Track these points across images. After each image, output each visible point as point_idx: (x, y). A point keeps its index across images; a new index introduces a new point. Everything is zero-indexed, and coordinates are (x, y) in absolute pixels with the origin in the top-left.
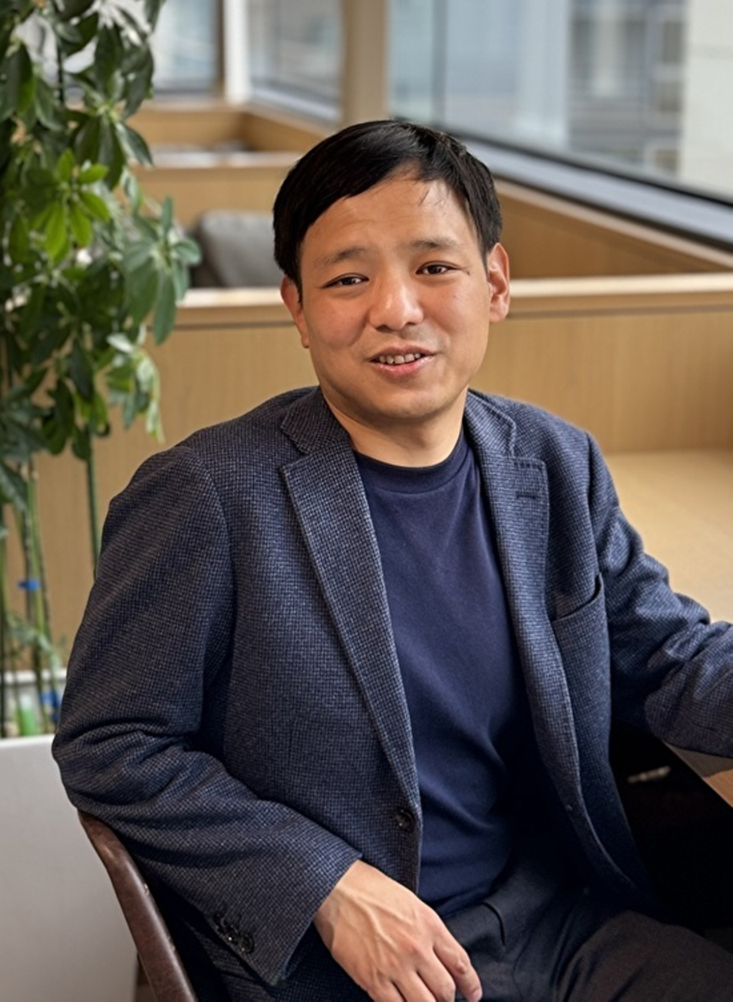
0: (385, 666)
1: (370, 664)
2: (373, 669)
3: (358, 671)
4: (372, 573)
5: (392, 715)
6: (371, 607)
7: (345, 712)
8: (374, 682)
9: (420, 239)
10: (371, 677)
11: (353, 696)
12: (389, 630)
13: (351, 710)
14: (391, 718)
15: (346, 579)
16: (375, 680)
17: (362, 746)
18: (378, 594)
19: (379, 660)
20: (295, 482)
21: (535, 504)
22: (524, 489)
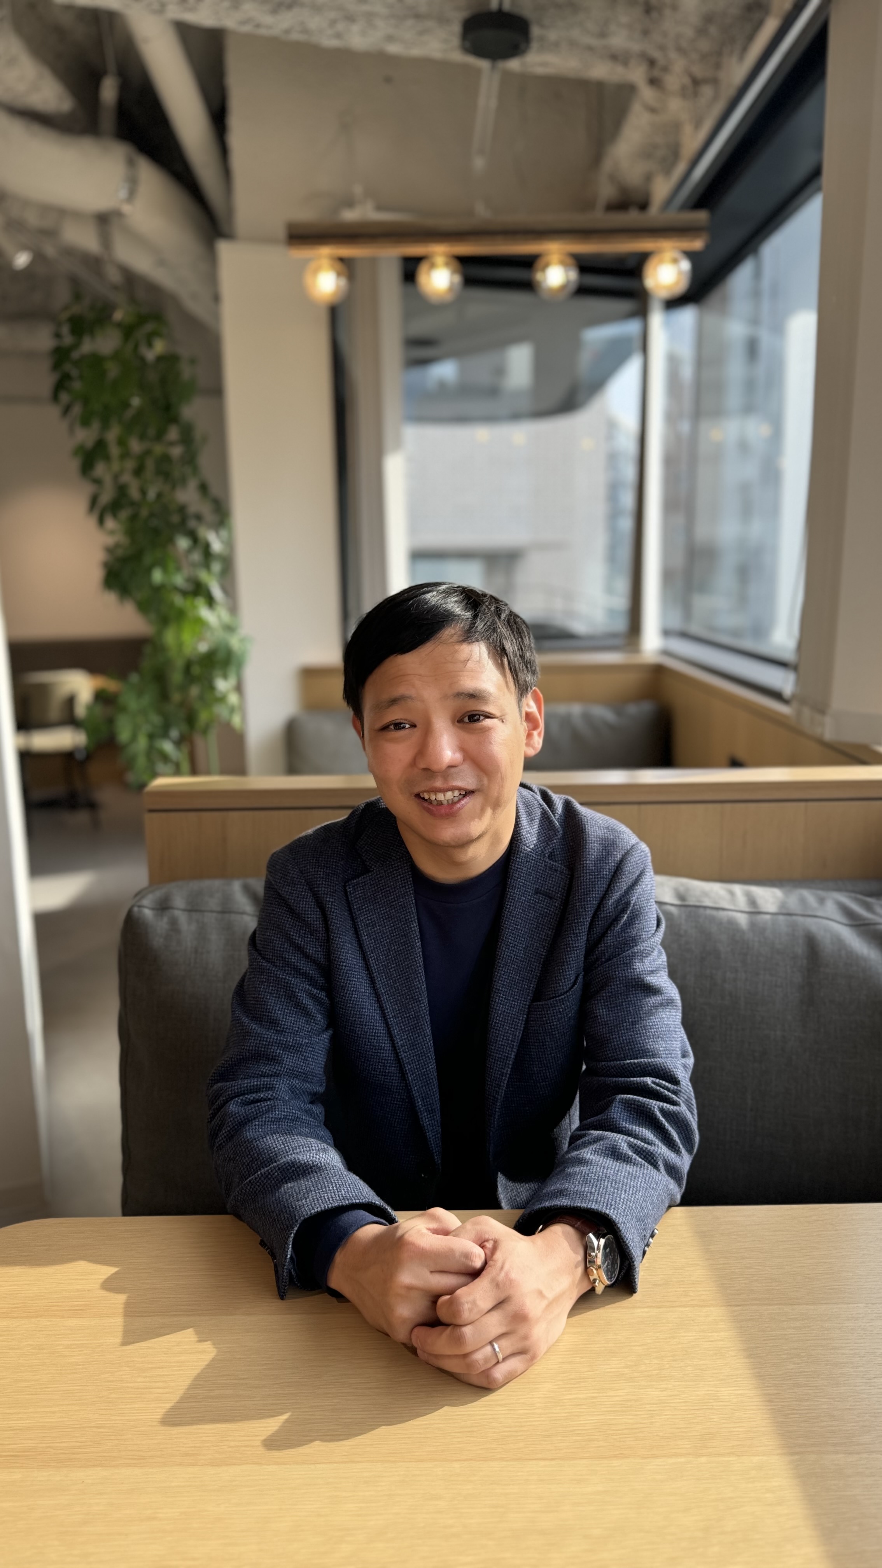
0: (422, 1045)
1: (409, 1044)
2: (412, 1048)
3: (399, 1049)
4: (414, 971)
5: (425, 1086)
6: (412, 998)
7: (387, 1079)
8: (412, 1058)
9: (461, 691)
10: (410, 1054)
11: (395, 1067)
12: (426, 1017)
13: (392, 1078)
14: (424, 1088)
15: (393, 974)
16: (413, 1057)
17: (399, 1107)
18: (418, 988)
19: (417, 1041)
20: (356, 895)
21: (549, 903)
22: (544, 888)
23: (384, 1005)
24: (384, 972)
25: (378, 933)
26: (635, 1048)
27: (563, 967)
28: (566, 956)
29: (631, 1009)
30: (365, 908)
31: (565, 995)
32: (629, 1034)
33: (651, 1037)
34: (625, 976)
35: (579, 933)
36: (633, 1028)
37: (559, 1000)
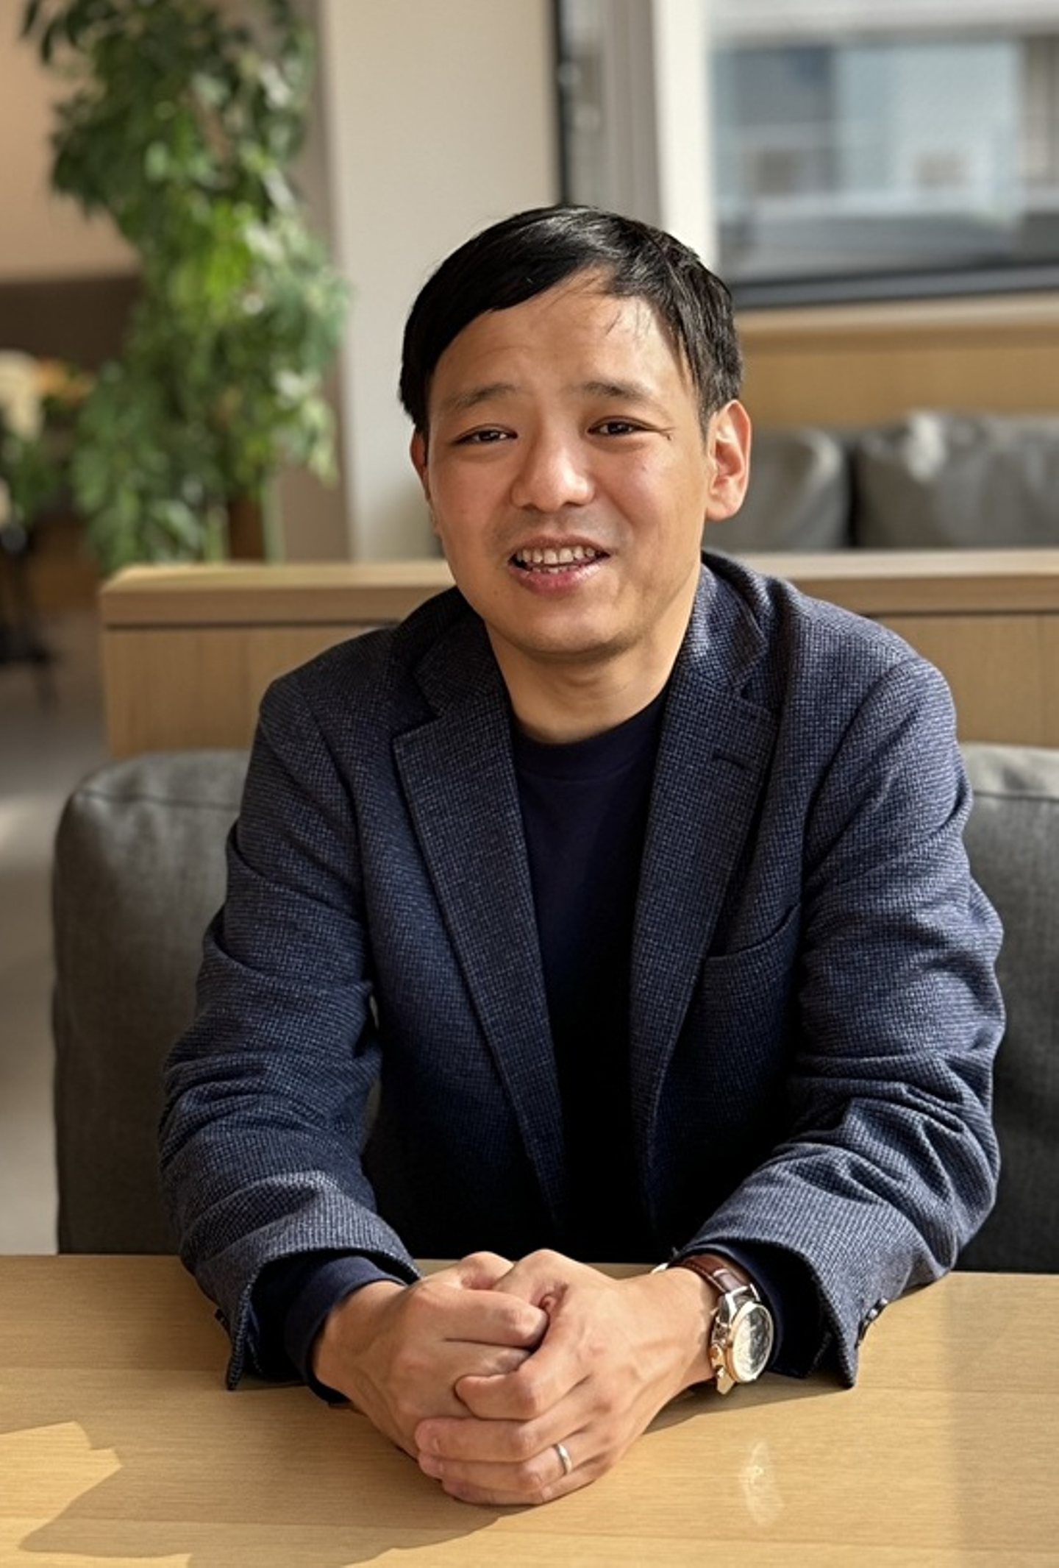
1: (507, 1021)
2: (512, 1028)
5: (535, 1094)
6: (511, 942)
8: (512, 1046)
10: (508, 1039)
13: (478, 1080)
14: (533, 1097)
15: (477, 900)
16: (514, 1043)
17: (492, 1130)
18: (521, 924)
19: (520, 1016)
20: (411, 760)
21: (739, 777)
22: (731, 749)
23: (462, 953)
24: (461, 896)
25: (451, 827)
26: (881, 1036)
27: (760, 895)
28: (764, 873)
29: (879, 968)
30: (427, 783)
31: (764, 945)
32: (873, 1011)
33: (912, 1018)
34: (871, 911)
35: (788, 832)
36: (880, 1002)
37: (753, 953)
